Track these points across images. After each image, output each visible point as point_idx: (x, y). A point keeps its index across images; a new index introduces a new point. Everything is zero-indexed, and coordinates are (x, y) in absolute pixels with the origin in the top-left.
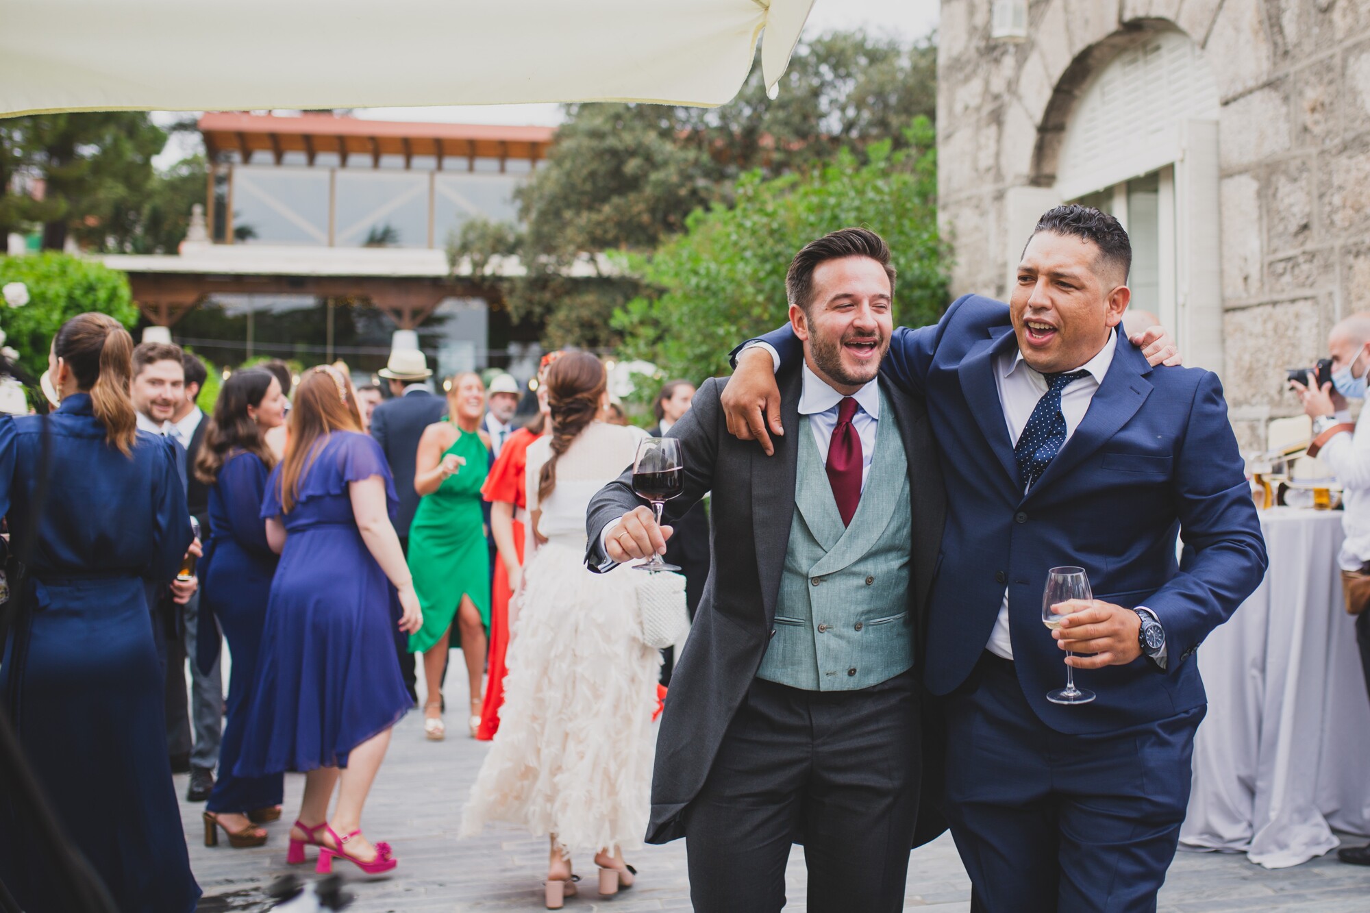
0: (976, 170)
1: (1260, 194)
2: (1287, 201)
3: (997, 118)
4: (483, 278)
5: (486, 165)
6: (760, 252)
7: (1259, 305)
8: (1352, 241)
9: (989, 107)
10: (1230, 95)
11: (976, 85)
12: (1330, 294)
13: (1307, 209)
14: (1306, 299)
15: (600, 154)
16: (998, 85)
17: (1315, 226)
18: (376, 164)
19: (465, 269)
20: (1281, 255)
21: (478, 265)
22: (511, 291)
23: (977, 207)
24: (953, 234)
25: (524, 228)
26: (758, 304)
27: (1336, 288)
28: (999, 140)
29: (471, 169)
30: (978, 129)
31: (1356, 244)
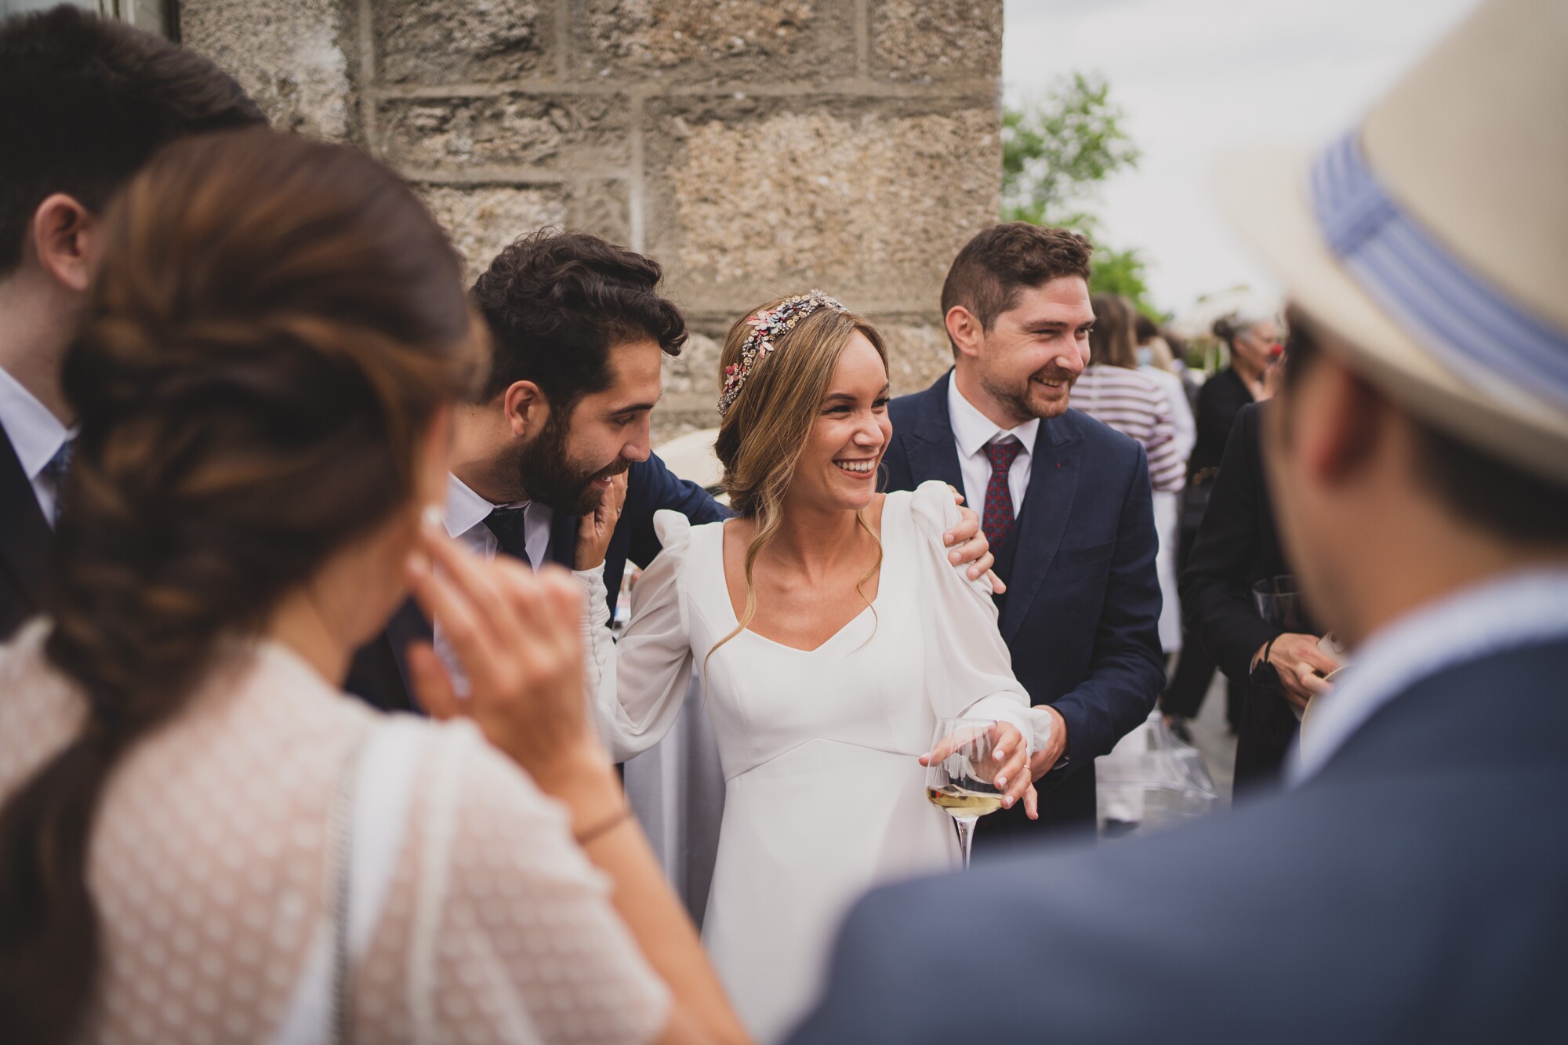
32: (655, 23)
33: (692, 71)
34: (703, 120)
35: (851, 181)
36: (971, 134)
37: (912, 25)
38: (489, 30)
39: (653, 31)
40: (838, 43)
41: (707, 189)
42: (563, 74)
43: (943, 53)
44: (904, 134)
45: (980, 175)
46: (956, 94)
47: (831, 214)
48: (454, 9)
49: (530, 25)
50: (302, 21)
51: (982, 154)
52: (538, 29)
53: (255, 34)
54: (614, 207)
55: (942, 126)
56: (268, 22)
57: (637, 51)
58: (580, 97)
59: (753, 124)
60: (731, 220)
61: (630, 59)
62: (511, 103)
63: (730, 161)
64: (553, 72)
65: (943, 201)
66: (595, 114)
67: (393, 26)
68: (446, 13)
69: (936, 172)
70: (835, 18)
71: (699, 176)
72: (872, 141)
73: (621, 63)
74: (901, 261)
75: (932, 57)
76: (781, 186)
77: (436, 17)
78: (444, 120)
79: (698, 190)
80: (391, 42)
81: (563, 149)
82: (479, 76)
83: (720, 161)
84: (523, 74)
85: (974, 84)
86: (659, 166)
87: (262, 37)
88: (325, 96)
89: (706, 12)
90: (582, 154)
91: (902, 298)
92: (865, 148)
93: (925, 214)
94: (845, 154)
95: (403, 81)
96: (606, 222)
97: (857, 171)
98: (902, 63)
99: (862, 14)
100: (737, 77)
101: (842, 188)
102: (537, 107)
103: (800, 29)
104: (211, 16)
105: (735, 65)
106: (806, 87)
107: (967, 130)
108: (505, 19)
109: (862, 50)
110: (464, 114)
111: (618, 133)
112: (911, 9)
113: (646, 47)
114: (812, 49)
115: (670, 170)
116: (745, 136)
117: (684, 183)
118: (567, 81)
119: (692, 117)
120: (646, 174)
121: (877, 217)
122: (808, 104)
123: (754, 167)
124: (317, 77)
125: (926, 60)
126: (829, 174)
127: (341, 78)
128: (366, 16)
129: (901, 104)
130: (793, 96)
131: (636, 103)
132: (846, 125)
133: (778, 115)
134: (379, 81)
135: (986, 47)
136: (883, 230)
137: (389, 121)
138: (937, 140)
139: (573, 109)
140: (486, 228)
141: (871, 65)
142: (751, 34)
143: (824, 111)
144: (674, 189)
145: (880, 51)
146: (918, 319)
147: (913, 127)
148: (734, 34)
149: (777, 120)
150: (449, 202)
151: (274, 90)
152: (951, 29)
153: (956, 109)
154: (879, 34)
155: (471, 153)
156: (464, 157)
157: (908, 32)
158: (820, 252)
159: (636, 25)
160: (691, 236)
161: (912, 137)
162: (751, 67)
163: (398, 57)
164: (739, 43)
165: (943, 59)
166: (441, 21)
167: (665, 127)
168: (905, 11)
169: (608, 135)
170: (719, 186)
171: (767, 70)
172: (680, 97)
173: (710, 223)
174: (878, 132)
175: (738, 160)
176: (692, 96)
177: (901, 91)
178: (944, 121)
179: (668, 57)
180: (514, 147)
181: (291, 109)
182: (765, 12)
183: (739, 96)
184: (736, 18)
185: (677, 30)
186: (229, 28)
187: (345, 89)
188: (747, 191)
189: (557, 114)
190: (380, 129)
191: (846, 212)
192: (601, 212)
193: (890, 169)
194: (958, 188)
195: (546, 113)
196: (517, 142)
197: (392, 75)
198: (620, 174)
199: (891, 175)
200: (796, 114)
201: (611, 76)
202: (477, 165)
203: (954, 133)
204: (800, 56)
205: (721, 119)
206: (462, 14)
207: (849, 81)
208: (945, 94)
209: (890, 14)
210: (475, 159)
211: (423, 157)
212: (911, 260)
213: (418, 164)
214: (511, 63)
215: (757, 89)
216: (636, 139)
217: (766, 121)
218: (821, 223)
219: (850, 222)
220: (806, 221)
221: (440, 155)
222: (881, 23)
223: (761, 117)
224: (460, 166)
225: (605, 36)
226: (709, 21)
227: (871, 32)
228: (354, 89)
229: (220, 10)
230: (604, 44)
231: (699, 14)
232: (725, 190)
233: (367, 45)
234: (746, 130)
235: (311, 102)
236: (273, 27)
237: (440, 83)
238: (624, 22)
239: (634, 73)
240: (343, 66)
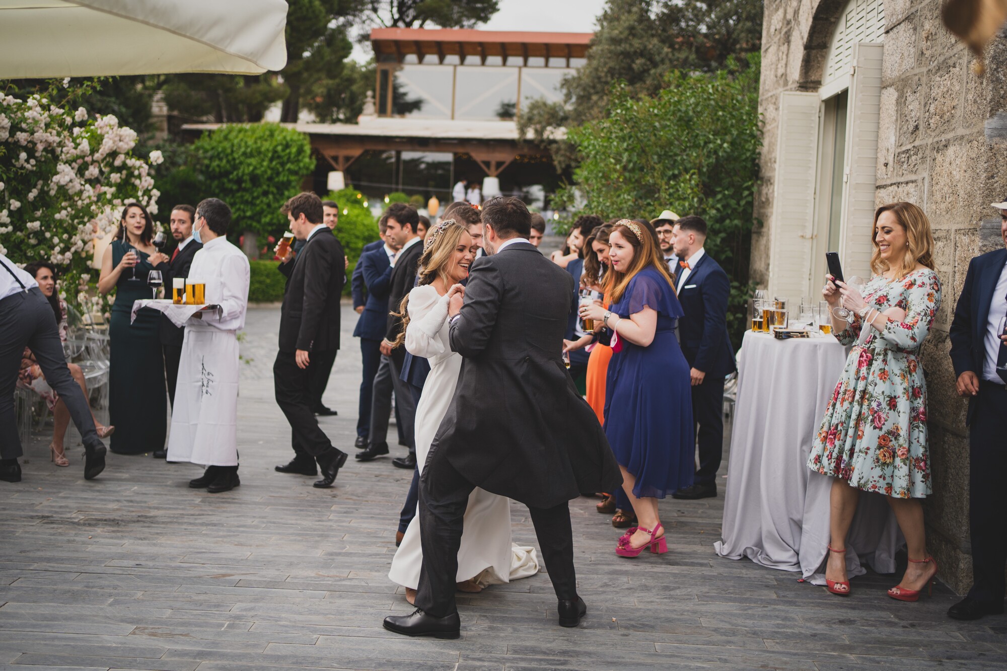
0: (776, 77)
1: (898, 102)
2: (911, 107)
3: (787, 39)
4: (542, 141)
5: (557, 62)
6: (621, 134)
7: (891, 185)
8: (936, 139)
9: (784, 30)
10: (890, 25)
11: (781, 12)
12: (923, 179)
13: (918, 114)
14: (912, 182)
15: (618, 55)
16: (790, 16)
17: (921, 128)
18: (483, 62)
19: (530, 134)
20: (904, 148)
21: (539, 132)
22: (558, 150)
23: (775, 103)
24: (764, 123)
25: (569, 107)
26: (615, 170)
27: (926, 174)
28: (787, 55)
29: (547, 65)
30: (779, 46)
31: (937, 142)
33: (937, 131)
62: (913, 150)
64: (919, 137)
71: (937, 174)
72: (963, 154)
75: (975, 115)
76: (948, 176)
79: (936, 180)
80: (901, 131)
81: (919, 167)
86: (930, 171)
87: (887, 134)
92: (961, 158)
94: (959, 161)
97: (960, 168)
101: (957, 175)
102: (916, 151)
106: (953, 134)
109: (962, 116)
117: (934, 177)
119: (936, 150)
120: (928, 174)
122: (954, 141)
128: (899, 124)
129: (968, 137)
130: (951, 138)
133: (949, 147)
138: (974, 151)
139: (921, 151)
141: (963, 121)
144: (932, 180)
145: (965, 116)
147: (970, 147)
152: (979, 102)
158: (952, 204)
162: (946, 128)
173: (937, 193)
174: (964, 151)
178: (976, 143)
183: (943, 140)
189: (919, 153)
200: (952, 145)
203: (977, 148)
205: (940, 150)
208: (975, 131)
209: (968, 99)
214: (914, 135)
217: (947, 149)
222: (966, 103)
227: (965, 108)
232: (939, 179)
233: (898, 133)
234: (944, 154)
236: (887, 131)
240: (894, 141)
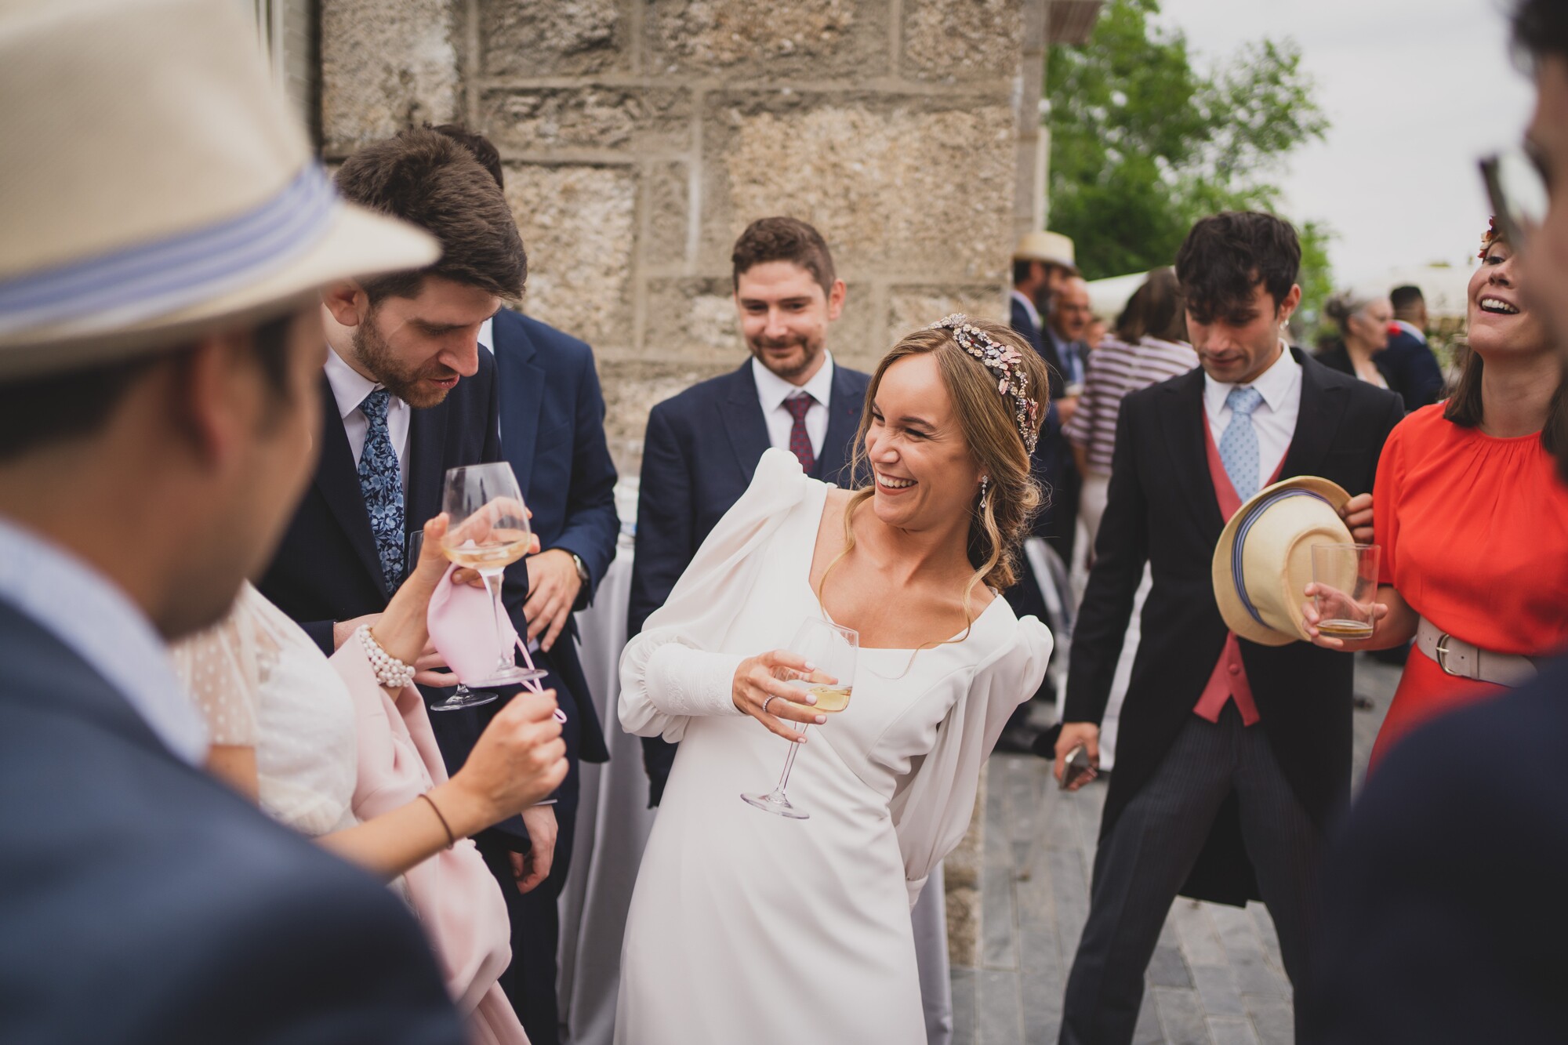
32: (717, 26)
33: (747, 69)
34: (755, 111)
35: (882, 168)
36: (989, 129)
37: (940, 31)
38: (575, 30)
39: (715, 34)
40: (874, 46)
41: (756, 172)
42: (637, 69)
43: (967, 56)
44: (929, 128)
45: (996, 165)
46: (977, 93)
47: (863, 196)
48: (547, 12)
49: (610, 27)
50: (420, 22)
51: (998, 146)
52: (618, 30)
53: (383, 31)
54: (676, 186)
55: (963, 121)
56: (393, 21)
57: (701, 50)
58: (650, 90)
59: (798, 116)
60: (776, 199)
61: (695, 58)
62: (592, 94)
63: (777, 148)
64: (628, 68)
65: (962, 188)
66: (663, 104)
67: (494, 27)
68: (541, 15)
69: (957, 161)
70: (873, 24)
71: (752, 160)
72: (902, 133)
73: (686, 60)
74: (924, 239)
75: (957, 60)
76: (820, 171)
77: (532, 19)
78: (535, 107)
79: (748, 173)
80: (493, 41)
81: (635, 135)
82: (567, 70)
83: (769, 147)
84: (603, 69)
85: (993, 85)
86: (716, 151)
87: (389, 34)
88: (438, 85)
89: (760, 17)
90: (651, 139)
91: (922, 272)
92: (895, 139)
93: (945, 198)
94: (878, 144)
95: (502, 73)
96: (669, 199)
97: (887, 160)
98: (929, 65)
99: (895, 21)
100: (785, 74)
101: (875, 174)
102: (614, 97)
103: (842, 33)
104: (347, 16)
105: (784, 64)
106: (845, 84)
107: (985, 125)
108: (590, 22)
109: (895, 52)
110: (552, 103)
111: (682, 122)
112: (939, 17)
113: (709, 47)
114: (851, 52)
115: (726, 155)
116: (791, 126)
117: (736, 165)
118: (641, 75)
119: (746, 109)
120: (705, 157)
121: (903, 200)
122: (847, 99)
123: (797, 153)
124: (432, 69)
125: (951, 62)
126: (862, 162)
127: (451, 70)
128: (473, 17)
129: (927, 101)
130: (833, 92)
131: (698, 96)
132: (878, 118)
133: (819, 108)
134: (482, 73)
135: (1005, 51)
136: (908, 211)
137: (490, 107)
138: (959, 133)
139: (644, 100)
140: (567, 200)
141: (902, 65)
142: (799, 37)
143: (860, 106)
144: (727, 172)
145: (910, 54)
146: (935, 291)
147: (938, 122)
148: (783, 37)
149: (819, 112)
150: (537, 178)
151: (395, 80)
152: (975, 35)
153: (977, 106)
154: (910, 39)
155: (557, 136)
156: (550, 140)
157: (936, 38)
158: (852, 229)
159: (700, 29)
160: (741, 213)
161: (936, 131)
162: (798, 66)
163: (499, 53)
164: (788, 45)
165: (967, 62)
166: (536, 23)
167: (722, 116)
168: (934, 19)
169: (674, 124)
170: (766, 170)
171: (811, 69)
172: (736, 92)
173: (759, 201)
174: (906, 125)
175: (784, 147)
176: (746, 91)
177: (929, 90)
178: (965, 116)
179: (727, 56)
180: (594, 132)
181: (408, 96)
182: (813, 18)
183: (787, 91)
184: (787, 23)
185: (734, 32)
186: (362, 26)
187: (453, 79)
188: (791, 175)
189: (630, 104)
190: (482, 114)
191: (876, 195)
192: (664, 190)
193: (916, 158)
194: (976, 176)
195: (621, 102)
196: (596, 128)
197: (493, 68)
198: (682, 157)
199: (917, 163)
200: (836, 107)
201: (678, 72)
202: (562, 146)
203: (975, 127)
204: (841, 57)
205: (771, 111)
206: (553, 17)
207: (883, 80)
208: (968, 92)
209: (921, 21)
210: (561, 141)
211: (516, 139)
212: (932, 239)
213: (512, 145)
214: (593, 59)
215: (802, 86)
216: (697, 127)
217: (808, 114)
218: (854, 204)
219: (879, 204)
220: (842, 202)
221: (531, 137)
222: (913, 28)
223: (805, 110)
224: (548, 148)
225: (674, 37)
226: (763, 25)
227: (904, 38)
228: (462, 80)
229: (354, 12)
230: (672, 44)
231: (755, 18)
232: (772, 173)
233: (473, 42)
234: (791, 121)
235: (426, 90)
236: (396, 26)
237: (533, 75)
238: (691, 25)
239: (697, 70)
240: (453, 60)
